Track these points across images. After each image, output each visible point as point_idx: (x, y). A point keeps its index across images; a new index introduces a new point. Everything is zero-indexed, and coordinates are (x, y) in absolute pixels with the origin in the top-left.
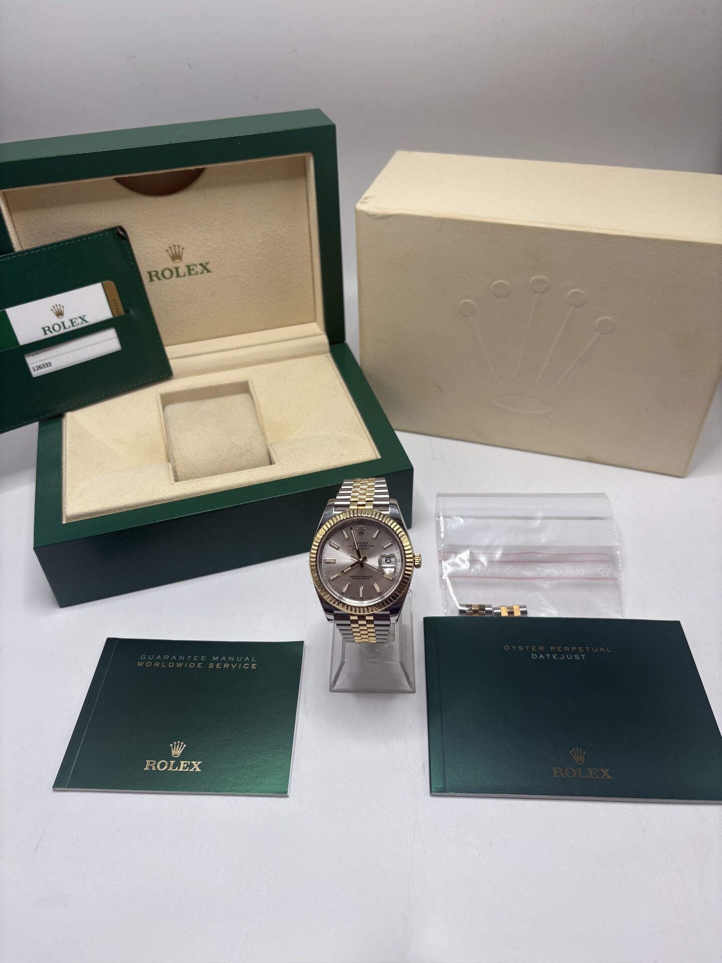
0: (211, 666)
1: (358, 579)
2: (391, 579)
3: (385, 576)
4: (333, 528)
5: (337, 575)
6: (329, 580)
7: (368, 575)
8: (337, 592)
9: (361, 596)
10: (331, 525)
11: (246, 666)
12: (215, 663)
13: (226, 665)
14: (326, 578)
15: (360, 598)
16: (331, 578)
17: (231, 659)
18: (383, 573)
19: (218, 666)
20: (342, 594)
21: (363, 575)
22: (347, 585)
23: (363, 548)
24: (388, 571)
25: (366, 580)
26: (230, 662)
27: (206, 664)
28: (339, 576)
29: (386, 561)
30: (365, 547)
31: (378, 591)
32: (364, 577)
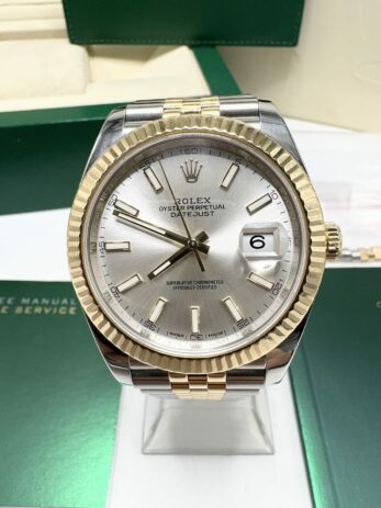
0: (19, 310)
1: (187, 288)
2: (269, 286)
3: (254, 278)
4: (122, 162)
5: (135, 280)
6: (117, 292)
7: (211, 279)
8: (136, 319)
9: (195, 329)
10: (115, 154)
11: (62, 311)
12: (24, 306)
13: (38, 310)
14: (108, 289)
15: (193, 334)
16: (121, 289)
17: (45, 301)
18: (248, 272)
19: (27, 311)
20: (150, 325)
21: (198, 280)
22: (161, 304)
23: (198, 214)
24: (261, 268)
25: (206, 290)
26: (43, 306)
27: (12, 308)
28: (139, 283)
29: (252, 243)
30: (204, 210)
31: (238, 318)
32: (203, 284)
